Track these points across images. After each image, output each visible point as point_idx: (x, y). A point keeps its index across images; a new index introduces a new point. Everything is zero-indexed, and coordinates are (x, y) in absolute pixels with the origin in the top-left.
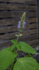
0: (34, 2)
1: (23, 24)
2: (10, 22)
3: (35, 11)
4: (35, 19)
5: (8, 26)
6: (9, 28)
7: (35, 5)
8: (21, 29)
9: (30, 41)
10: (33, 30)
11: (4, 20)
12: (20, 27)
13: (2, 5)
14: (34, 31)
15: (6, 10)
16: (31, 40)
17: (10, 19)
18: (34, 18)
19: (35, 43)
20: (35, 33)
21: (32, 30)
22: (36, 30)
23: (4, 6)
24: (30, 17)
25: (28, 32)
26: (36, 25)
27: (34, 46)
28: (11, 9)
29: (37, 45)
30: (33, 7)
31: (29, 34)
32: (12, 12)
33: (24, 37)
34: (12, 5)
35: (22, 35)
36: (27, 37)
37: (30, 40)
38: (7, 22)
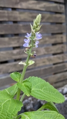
0: (59, 8)
1: (35, 38)
2: (18, 42)
3: (61, 23)
4: (62, 37)
5: (14, 48)
6: (15, 51)
7: (60, 13)
8: (30, 50)
9: (53, 76)
10: (58, 56)
11: (6, 39)
12: (28, 46)
13: (4, 13)
14: (59, 58)
15: (11, 21)
16: (55, 74)
17: (17, 37)
18: (60, 36)
19: (62, 79)
20: (61, 61)
21: (55, 56)
22: (63, 57)
23: (6, 15)
24: (53, 34)
25: (50, 60)
26: (62, 47)
27: (61, 84)
28: (19, 19)
29: (64, 83)
30: (58, 15)
31: (52, 63)
32: (21, 25)
33: (42, 69)
34: (20, 13)
35: (33, 62)
36: (47, 68)
37: (53, 73)
38: (13, 42)
